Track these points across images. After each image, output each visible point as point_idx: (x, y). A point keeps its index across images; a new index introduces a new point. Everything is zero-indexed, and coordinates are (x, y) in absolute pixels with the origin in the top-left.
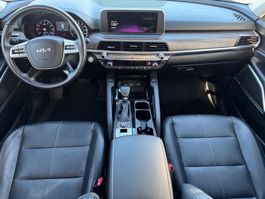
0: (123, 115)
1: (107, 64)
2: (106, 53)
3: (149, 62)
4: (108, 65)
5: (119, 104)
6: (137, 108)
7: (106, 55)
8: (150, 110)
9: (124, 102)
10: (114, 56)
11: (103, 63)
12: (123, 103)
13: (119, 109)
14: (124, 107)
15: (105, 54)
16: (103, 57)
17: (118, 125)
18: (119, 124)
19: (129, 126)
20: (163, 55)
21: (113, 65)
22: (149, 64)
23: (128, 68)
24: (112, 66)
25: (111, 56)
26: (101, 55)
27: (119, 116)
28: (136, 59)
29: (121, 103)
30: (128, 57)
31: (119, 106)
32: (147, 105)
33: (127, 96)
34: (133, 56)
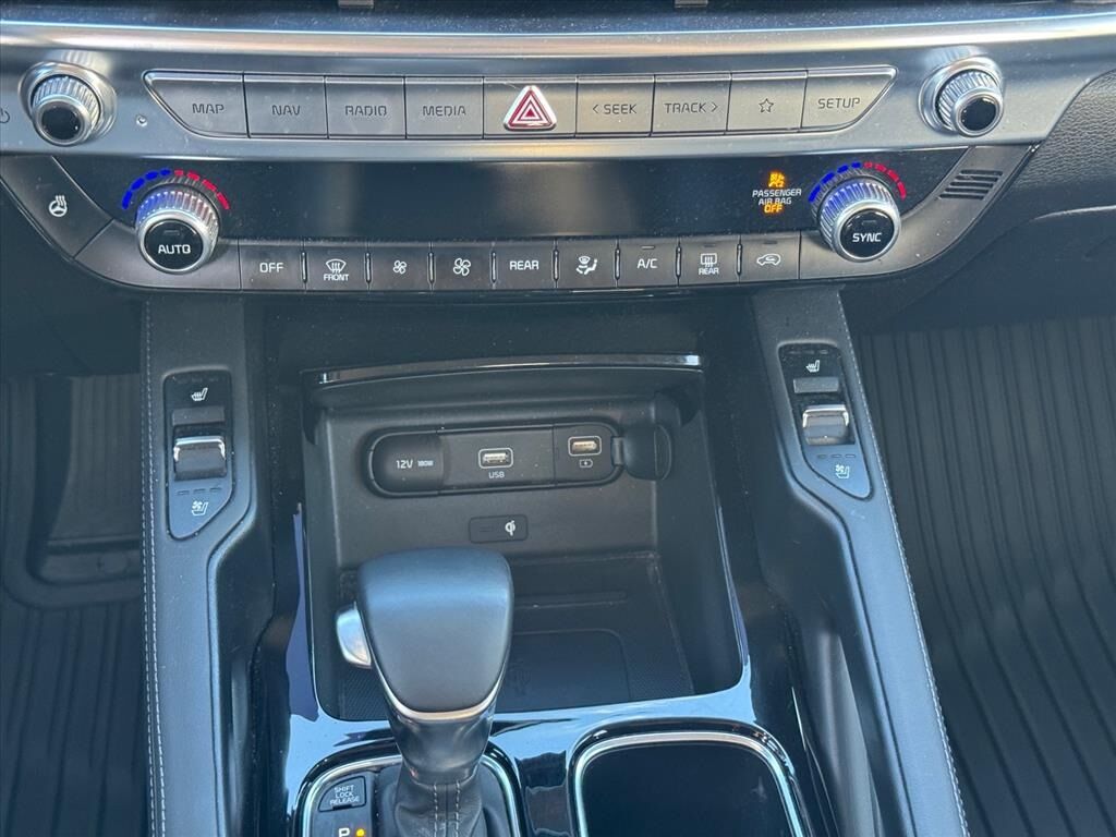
1: (132, 221)
2: (103, 65)
3: (776, 179)
4: (156, 237)
5: (346, 795)
7: (96, 82)
10: (235, 99)
11: (59, 206)
15: (96, 70)
16: (62, 122)
20: (990, 66)
21: (226, 230)
22: (772, 207)
23: (462, 267)
24: (219, 252)
25: (182, 102)
26: (28, 98)
28: (576, 136)
29: (369, 776)
30: (453, 111)
31: (341, 830)
32: (755, 790)
33: (467, 723)
34: (531, 102)
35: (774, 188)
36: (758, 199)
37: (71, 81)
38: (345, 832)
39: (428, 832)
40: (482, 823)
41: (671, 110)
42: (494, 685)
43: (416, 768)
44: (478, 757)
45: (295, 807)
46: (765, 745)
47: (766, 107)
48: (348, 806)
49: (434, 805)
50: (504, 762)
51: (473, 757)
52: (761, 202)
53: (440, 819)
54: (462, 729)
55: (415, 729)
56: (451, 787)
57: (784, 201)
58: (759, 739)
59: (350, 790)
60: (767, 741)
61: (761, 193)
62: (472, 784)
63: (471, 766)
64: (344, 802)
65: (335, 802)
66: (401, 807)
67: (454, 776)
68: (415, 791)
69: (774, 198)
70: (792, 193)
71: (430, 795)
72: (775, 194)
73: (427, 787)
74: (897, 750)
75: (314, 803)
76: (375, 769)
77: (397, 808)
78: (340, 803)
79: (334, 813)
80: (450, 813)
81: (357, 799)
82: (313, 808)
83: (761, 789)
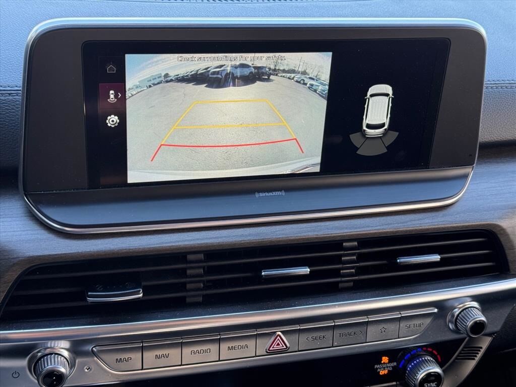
3: (385, 359)
22: (383, 372)
30: (242, 347)
34: (278, 339)
35: (384, 363)
36: (377, 369)
37: (56, 356)
41: (341, 336)
47: (383, 330)
52: (379, 370)
57: (389, 369)
61: (378, 366)
69: (384, 368)
70: (392, 365)
72: (385, 366)
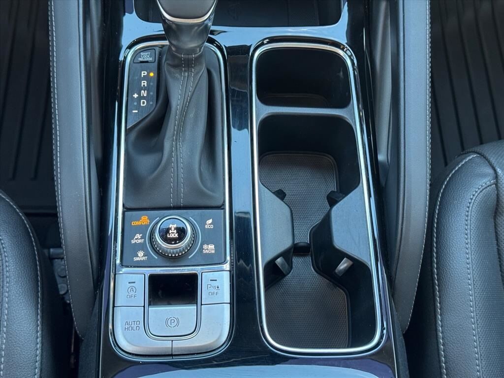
0: (170, 156)
5: (146, 56)
6: (265, 99)
8: (353, 114)
9: (176, 62)
12: (175, 66)
13: (143, 103)
14: (176, 102)
17: (138, 239)
18: (141, 229)
19: (210, 248)
27: (145, 162)
29: (157, 49)
31: (143, 72)
32: (339, 74)
33: (199, 25)
38: (145, 73)
39: (179, 76)
40: (206, 75)
42: (211, 7)
43: (174, 46)
44: (203, 43)
45: (122, 59)
46: (345, 52)
48: (147, 62)
49: (182, 64)
50: (220, 48)
51: (201, 43)
53: (185, 71)
54: (196, 28)
55: (174, 26)
56: (190, 56)
58: (343, 49)
59: (148, 55)
60: (346, 50)
62: (201, 56)
63: (200, 47)
64: (145, 60)
65: (141, 59)
66: (167, 63)
67: (193, 51)
68: (174, 57)
71: (180, 59)
73: (179, 55)
74: (404, 58)
75: (131, 59)
76: (160, 46)
77: (166, 63)
78: (143, 60)
79: (140, 64)
80: (190, 69)
81: (151, 59)
82: (130, 61)
83: (341, 73)
